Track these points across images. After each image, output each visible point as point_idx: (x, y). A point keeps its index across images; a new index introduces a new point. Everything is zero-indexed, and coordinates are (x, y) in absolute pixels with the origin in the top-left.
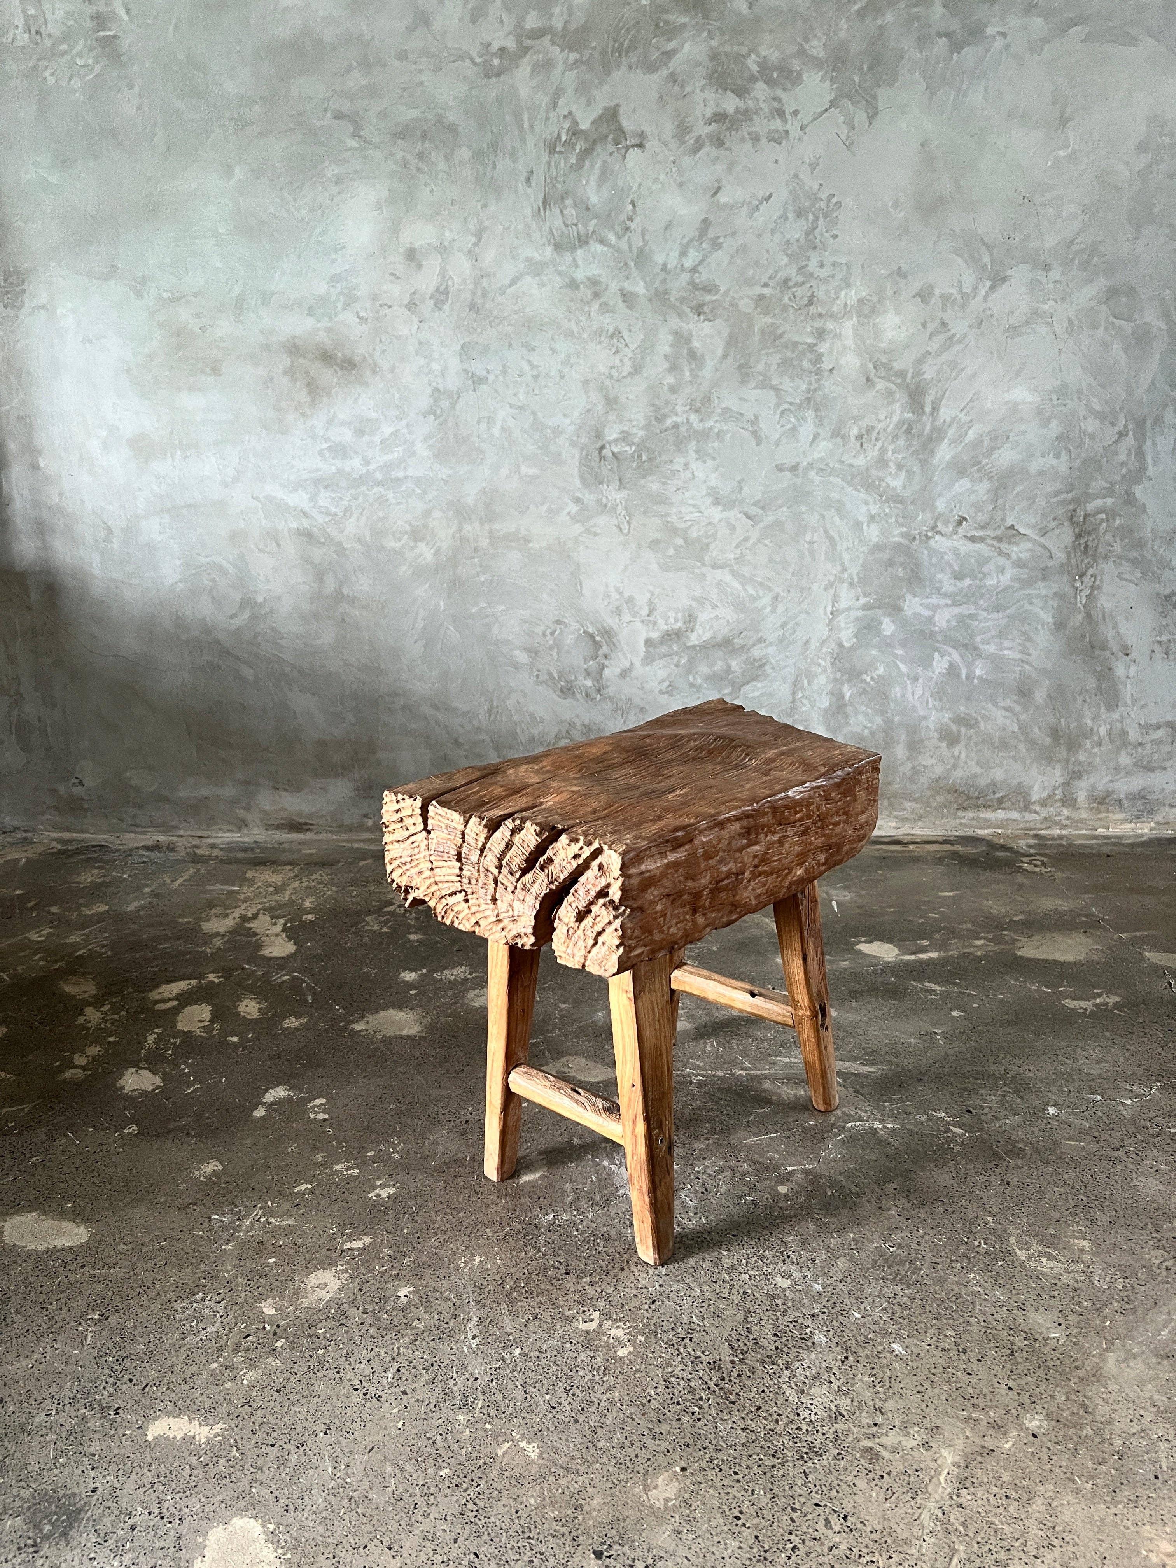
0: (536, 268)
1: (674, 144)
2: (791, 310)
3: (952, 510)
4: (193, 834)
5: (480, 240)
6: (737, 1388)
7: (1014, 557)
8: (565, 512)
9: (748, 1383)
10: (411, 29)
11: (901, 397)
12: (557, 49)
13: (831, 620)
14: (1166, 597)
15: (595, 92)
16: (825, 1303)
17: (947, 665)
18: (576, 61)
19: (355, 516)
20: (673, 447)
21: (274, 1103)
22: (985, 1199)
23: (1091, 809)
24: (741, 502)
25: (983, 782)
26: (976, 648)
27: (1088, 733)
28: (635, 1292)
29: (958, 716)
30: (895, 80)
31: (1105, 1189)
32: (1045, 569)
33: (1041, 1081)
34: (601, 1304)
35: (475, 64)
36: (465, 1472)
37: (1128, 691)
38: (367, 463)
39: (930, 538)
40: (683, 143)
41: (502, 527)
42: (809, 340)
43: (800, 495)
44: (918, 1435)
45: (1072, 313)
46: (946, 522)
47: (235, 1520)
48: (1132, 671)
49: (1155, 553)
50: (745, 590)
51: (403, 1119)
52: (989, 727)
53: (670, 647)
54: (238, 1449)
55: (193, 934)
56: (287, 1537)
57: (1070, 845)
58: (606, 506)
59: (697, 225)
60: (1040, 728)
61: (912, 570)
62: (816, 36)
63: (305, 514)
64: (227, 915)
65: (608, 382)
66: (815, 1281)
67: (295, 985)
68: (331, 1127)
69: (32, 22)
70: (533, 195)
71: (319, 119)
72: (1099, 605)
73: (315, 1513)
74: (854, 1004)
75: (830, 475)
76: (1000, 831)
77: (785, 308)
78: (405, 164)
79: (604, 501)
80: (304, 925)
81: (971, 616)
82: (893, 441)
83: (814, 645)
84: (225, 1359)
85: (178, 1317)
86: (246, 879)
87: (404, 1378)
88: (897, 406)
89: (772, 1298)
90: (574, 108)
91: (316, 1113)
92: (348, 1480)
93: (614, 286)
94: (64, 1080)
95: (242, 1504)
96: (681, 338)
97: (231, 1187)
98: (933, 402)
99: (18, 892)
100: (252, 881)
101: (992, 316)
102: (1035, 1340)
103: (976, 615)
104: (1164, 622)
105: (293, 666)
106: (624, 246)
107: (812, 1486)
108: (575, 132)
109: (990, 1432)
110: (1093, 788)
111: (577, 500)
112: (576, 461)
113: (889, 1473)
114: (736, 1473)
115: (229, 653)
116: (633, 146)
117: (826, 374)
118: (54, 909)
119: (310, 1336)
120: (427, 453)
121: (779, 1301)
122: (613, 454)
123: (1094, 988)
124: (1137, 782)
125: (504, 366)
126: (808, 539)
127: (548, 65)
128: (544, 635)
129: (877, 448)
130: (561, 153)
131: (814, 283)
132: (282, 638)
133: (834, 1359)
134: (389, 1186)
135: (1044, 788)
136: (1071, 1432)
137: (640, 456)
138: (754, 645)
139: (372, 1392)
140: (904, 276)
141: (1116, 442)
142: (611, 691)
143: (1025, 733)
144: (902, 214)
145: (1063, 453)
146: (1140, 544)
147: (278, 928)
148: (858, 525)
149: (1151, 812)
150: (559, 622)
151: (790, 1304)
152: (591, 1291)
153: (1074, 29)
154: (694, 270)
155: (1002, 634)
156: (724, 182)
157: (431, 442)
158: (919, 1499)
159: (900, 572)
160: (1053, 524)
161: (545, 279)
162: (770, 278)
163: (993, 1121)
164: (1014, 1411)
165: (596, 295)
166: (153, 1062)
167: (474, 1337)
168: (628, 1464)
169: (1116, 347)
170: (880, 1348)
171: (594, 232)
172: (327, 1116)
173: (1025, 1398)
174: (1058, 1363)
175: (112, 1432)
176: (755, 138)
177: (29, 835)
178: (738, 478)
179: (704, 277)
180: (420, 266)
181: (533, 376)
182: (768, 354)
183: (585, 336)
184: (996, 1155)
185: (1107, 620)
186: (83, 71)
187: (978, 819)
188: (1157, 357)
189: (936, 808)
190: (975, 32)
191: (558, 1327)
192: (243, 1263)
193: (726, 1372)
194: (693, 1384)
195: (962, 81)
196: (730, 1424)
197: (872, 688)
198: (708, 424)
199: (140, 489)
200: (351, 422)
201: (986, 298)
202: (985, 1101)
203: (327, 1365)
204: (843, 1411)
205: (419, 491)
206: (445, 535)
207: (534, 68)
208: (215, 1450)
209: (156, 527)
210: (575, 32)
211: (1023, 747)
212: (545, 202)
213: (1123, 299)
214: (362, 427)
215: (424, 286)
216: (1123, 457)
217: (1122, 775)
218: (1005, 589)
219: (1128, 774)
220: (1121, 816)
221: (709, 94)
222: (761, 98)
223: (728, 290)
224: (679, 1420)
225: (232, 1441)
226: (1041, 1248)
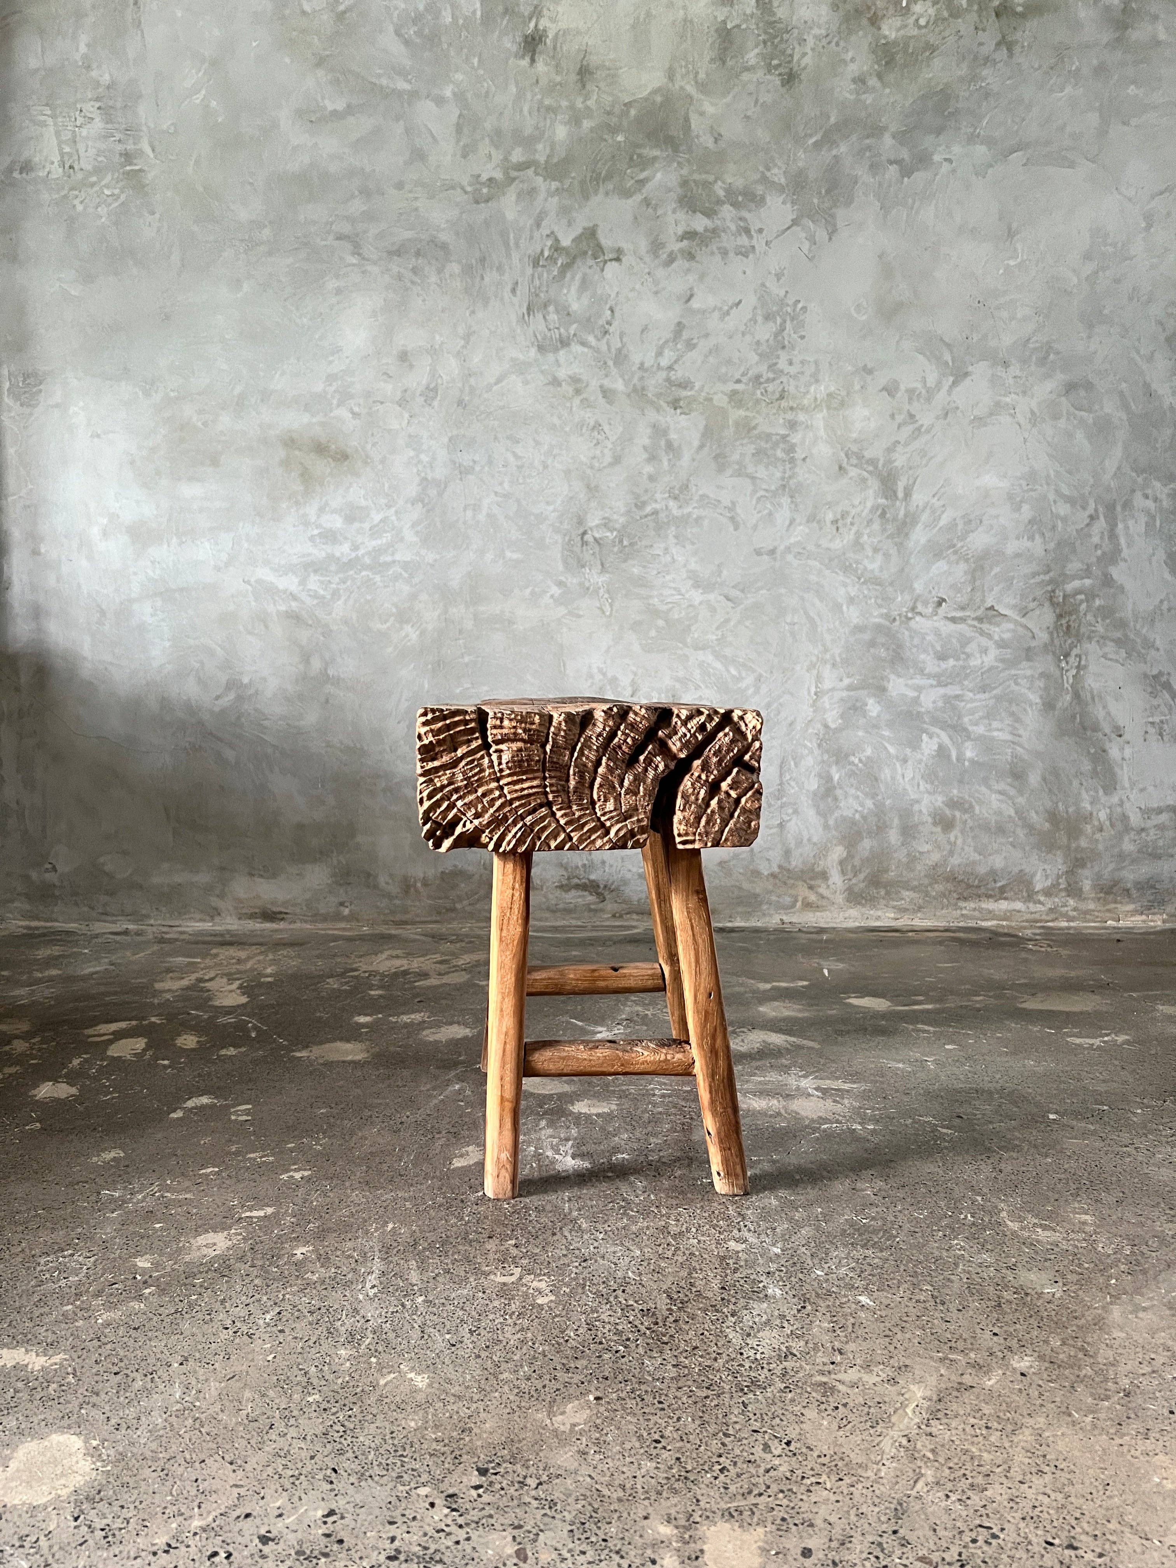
0: (520, 368)
1: (647, 259)
2: (763, 404)
3: (930, 592)
4: (164, 923)
5: (468, 343)
6: (672, 1331)
7: (996, 637)
8: (548, 595)
9: (686, 1327)
10: (408, 163)
11: (874, 484)
12: (540, 179)
13: (815, 701)
14: (1154, 677)
15: (575, 215)
16: (783, 1262)
17: (936, 747)
18: (557, 189)
19: (343, 599)
20: (653, 533)
21: (196, 1108)
22: (974, 1183)
23: (1099, 899)
24: (721, 585)
25: (982, 870)
26: (965, 729)
27: (1088, 818)
28: (565, 1252)
29: (951, 799)
30: (851, 203)
31: (1111, 1176)
32: (1029, 649)
33: (1041, 1095)
34: (525, 1262)
35: (466, 192)
36: (338, 1397)
37: (1124, 775)
38: (355, 548)
39: (911, 619)
40: (656, 257)
41: (487, 609)
42: (783, 432)
43: (779, 578)
44: (880, 1373)
45: (1034, 404)
46: (926, 603)
47: (54, 1436)
48: (1128, 752)
49: (1138, 633)
50: (728, 671)
51: (332, 1120)
52: (984, 811)
54: (75, 1376)
55: (143, 990)
56: (112, 1452)
57: (1078, 934)
58: (588, 589)
59: (672, 327)
60: (1037, 813)
61: (894, 650)
62: (776, 165)
63: (295, 598)
64: (183, 978)
65: (589, 471)
66: (774, 1245)
67: (241, 1026)
68: (251, 1125)
69: (66, 158)
70: (519, 304)
71: (322, 240)
72: (1087, 686)
73: (150, 1431)
75: (808, 558)
76: (1004, 923)
77: (758, 401)
78: (400, 277)
79: (587, 584)
80: (261, 985)
81: (957, 697)
82: (868, 526)
83: (799, 726)
84: (82, 1302)
85: (39, 1269)
86: (210, 954)
87: (284, 1319)
88: (871, 492)
89: (723, 1258)
90: (556, 229)
91: (239, 1115)
92: (198, 1404)
93: (594, 384)
95: (66, 1422)
96: (659, 431)
97: (129, 1169)
98: (905, 488)
100: (216, 955)
102: (1027, 1294)
103: (962, 696)
104: (1155, 702)
105: (275, 747)
107: (751, 1415)
108: (557, 248)
109: (970, 1371)
110: (1099, 876)
111: (560, 584)
112: (559, 546)
114: (660, 1402)
115: (211, 734)
116: (611, 260)
117: (799, 462)
119: (185, 1284)
120: (415, 539)
121: (731, 1261)
122: (595, 539)
123: (1102, 1029)
124: (1145, 870)
125: (490, 456)
126: (788, 620)
127: (532, 192)
129: (853, 532)
130: (544, 266)
131: (784, 379)
132: (266, 719)
133: (788, 1307)
134: (304, 1170)
135: (1047, 877)
136: (1067, 1372)
137: (621, 541)
140: (870, 372)
141: (1088, 525)
143: (1022, 818)
144: (864, 318)
145: (1037, 536)
146: (1122, 624)
147: (234, 987)
148: (837, 607)
149: (1162, 903)
151: (742, 1263)
152: (514, 1252)
153: (1015, 155)
154: (670, 368)
155: (990, 715)
156: (696, 289)
157: (419, 528)
158: (879, 1429)
159: (883, 653)
160: (1032, 605)
161: (529, 377)
162: (743, 375)
163: (986, 1124)
164: (999, 1354)
165: (578, 392)
166: (73, 1077)
167: (373, 1287)
168: (533, 1393)
169: (1080, 435)
170: (845, 1300)
171: (575, 335)
172: (249, 1118)
173: (1014, 1343)
174: (1053, 1313)
176: (724, 253)
178: (717, 563)
179: (680, 374)
180: (411, 366)
181: (517, 467)
182: (742, 445)
183: (567, 429)
184: (988, 1149)
185: (1096, 699)
186: (110, 200)
187: (980, 910)
188: (1120, 444)
189: (934, 898)
190: (923, 160)
191: (472, 1279)
192: (125, 1227)
193: (660, 1318)
194: (620, 1327)
195: (914, 203)
196: (660, 1360)
197: (861, 770)
198: (686, 510)
199: (135, 574)
200: (341, 510)
201: (949, 392)
202: (978, 1109)
203: (198, 1308)
204: (795, 1352)
205: (406, 575)
206: (431, 617)
207: (519, 195)
208: (46, 1377)
209: (148, 610)
210: (556, 165)
211: (1021, 833)
212: (529, 309)
213: (1082, 393)
214: (353, 515)
215: (415, 384)
216: (1096, 540)
217: (1126, 863)
218: (991, 669)
219: (1133, 861)
220: (1131, 907)
221: (681, 215)
222: (728, 218)
223: (703, 386)
224: (600, 1357)
225: (70, 1370)
226: (1036, 1221)
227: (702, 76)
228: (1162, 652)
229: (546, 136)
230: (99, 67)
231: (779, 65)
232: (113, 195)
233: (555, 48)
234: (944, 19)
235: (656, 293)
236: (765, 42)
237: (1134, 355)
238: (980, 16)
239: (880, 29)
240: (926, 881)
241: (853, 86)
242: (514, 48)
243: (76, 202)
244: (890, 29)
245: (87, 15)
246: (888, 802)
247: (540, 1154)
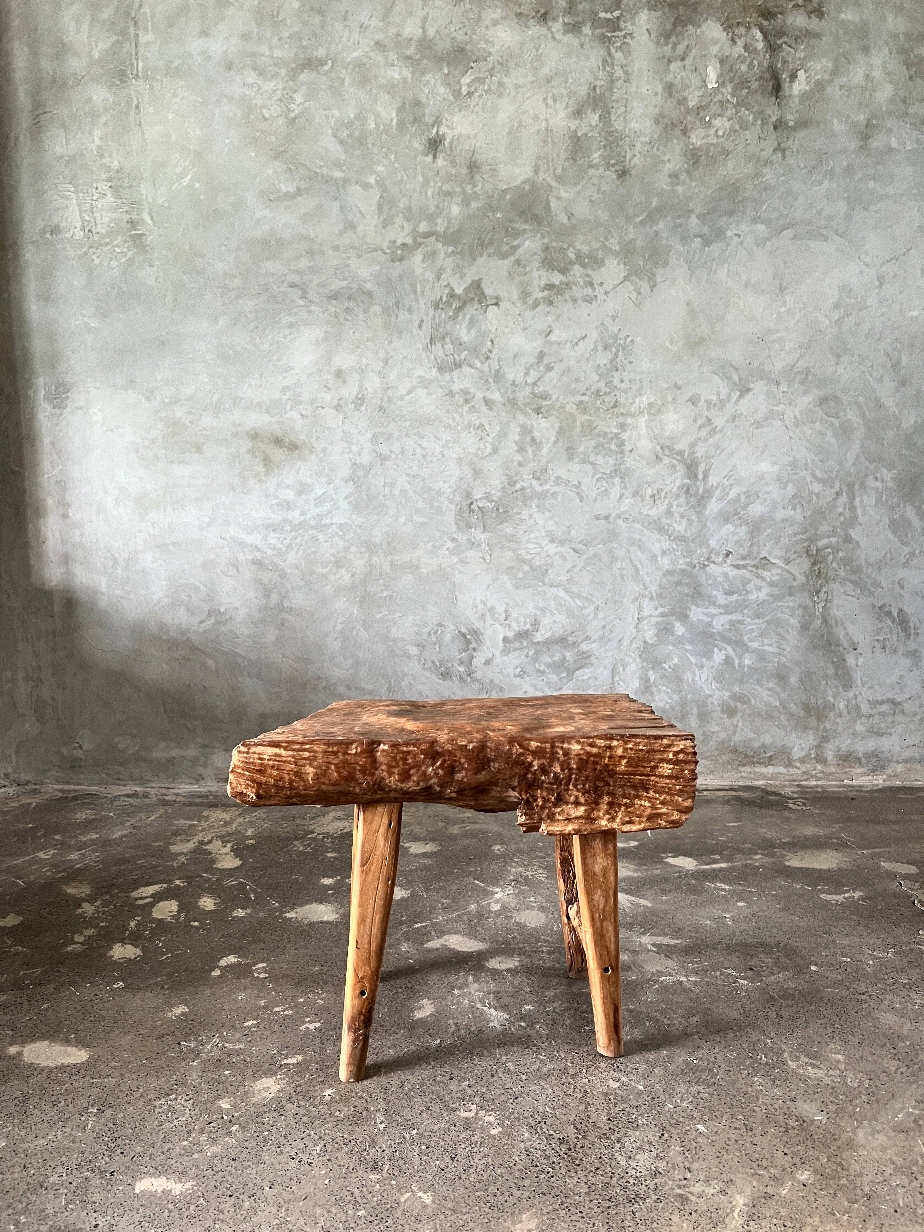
0: (425, 383)
1: (518, 304)
2: (602, 411)
3: (721, 546)
4: (163, 785)
5: (386, 364)
6: (581, 1156)
7: (768, 579)
8: (445, 548)
9: (589, 1152)
10: (342, 232)
11: (681, 470)
12: (440, 245)
13: (637, 624)
14: (880, 607)
15: (465, 271)
16: (645, 1097)
17: (724, 657)
18: (453, 252)
19: (294, 550)
20: (521, 504)
21: (228, 966)
22: (765, 1028)
23: (838, 765)
24: (570, 541)
25: (756, 745)
26: (745, 645)
27: (831, 707)
28: (503, 1091)
29: (735, 695)
30: (667, 264)
31: (854, 1021)
32: (790, 588)
33: (805, 948)
34: (477, 1099)
35: (385, 253)
36: (377, 1212)
37: (858, 676)
38: (304, 514)
40: (525, 303)
41: (399, 558)
42: (615, 431)
43: (613, 536)
44: (717, 1186)
45: (797, 413)
46: (718, 555)
48: (861, 660)
49: (869, 577)
50: (575, 602)
51: (325, 977)
52: (758, 703)
53: (521, 643)
54: (204, 1199)
55: (164, 853)
57: (825, 791)
58: (474, 543)
59: (536, 355)
60: (795, 704)
61: (695, 589)
62: (612, 237)
63: (258, 549)
64: (189, 841)
65: (475, 459)
66: (638, 1083)
67: (241, 887)
68: (270, 982)
69: (86, 224)
70: (423, 336)
71: (279, 287)
72: (832, 614)
74: (664, 898)
75: (633, 522)
76: (771, 782)
77: (598, 409)
78: (336, 316)
79: (473, 540)
80: (247, 847)
81: (740, 622)
82: (676, 499)
83: (625, 642)
84: (193, 1138)
85: (157, 1111)
86: (203, 817)
87: (329, 1150)
88: (679, 475)
89: (606, 1094)
90: (451, 282)
91: (259, 973)
92: (288, 1219)
93: (479, 395)
94: (67, 953)
96: (526, 430)
97: (195, 1023)
98: (704, 472)
99: (30, 825)
100: (207, 818)
101: (742, 414)
102: (804, 1121)
103: (743, 621)
104: (880, 626)
105: (244, 658)
106: (486, 369)
107: (638, 1221)
108: (452, 295)
109: (771, 1183)
110: (839, 749)
111: (454, 540)
112: (453, 513)
113: (696, 1211)
114: (581, 1212)
115: (197, 648)
116: (492, 305)
117: (627, 453)
118: (57, 837)
119: (257, 1123)
120: (347, 507)
121: (612, 1097)
122: (479, 508)
123: (844, 886)
124: (871, 744)
125: (402, 448)
126: (619, 566)
127: (434, 254)
128: (429, 634)
129: (666, 503)
130: (442, 309)
131: (617, 393)
132: (238, 638)
133: (652, 1135)
134: (315, 1022)
135: (802, 749)
136: (831, 1182)
137: (498, 509)
138: (582, 642)
139: (305, 1159)
140: (679, 388)
141: (834, 499)
142: (478, 675)
143: (784, 707)
144: (676, 348)
145: (798, 507)
146: (858, 570)
147: (227, 849)
148: (655, 557)
149: (883, 767)
150: (440, 625)
151: (619, 1099)
152: (469, 1091)
153: (786, 232)
154: (535, 384)
155: (762, 635)
156: (553, 327)
157: (350, 500)
158: (718, 1229)
159: (686, 590)
160: (794, 556)
161: (431, 390)
162: (587, 390)
163: (769, 976)
164: (789, 1169)
165: (467, 401)
166: (134, 939)
167: (382, 1122)
168: (499, 1206)
169: (829, 435)
170: (688, 1128)
171: (465, 359)
172: (267, 975)
173: (797, 1160)
174: (821, 1136)
175: (109, 1188)
176: (574, 300)
177: (38, 787)
178: (567, 525)
179: (541, 388)
180: (345, 381)
181: (423, 455)
182: (586, 440)
184: (772, 998)
185: (839, 624)
186: (119, 256)
187: (755, 773)
188: (858, 442)
189: (723, 765)
190: (719, 234)
191: (445, 1115)
192: (205, 1074)
193: (572, 1144)
194: (547, 1153)
195: (712, 265)
196: (576, 1179)
197: (670, 674)
198: (545, 488)
199: (140, 532)
200: (293, 486)
201: (737, 403)
202: (763, 962)
203: (270, 1142)
204: (660, 1170)
205: (340, 533)
206: (359, 563)
207: (424, 256)
208: (187, 1200)
209: (150, 559)
210: (452, 234)
211: (784, 718)
212: (431, 340)
213: (832, 404)
214: (302, 489)
215: (347, 395)
216: (840, 510)
217: (859, 739)
218: (763, 602)
219: (864, 738)
220: (861, 770)
221: (543, 272)
222: (578, 275)
223: (558, 399)
224: (537, 1177)
225: (200, 1194)
226: (807, 1060)
227: (559, 171)
228: (885, 589)
229: (445, 212)
230: (110, 156)
231: (616, 164)
232: (122, 252)
233: (451, 148)
234: (736, 131)
235: (524, 329)
236: (605, 147)
237: (868, 377)
238: (762, 129)
239: (689, 137)
240: (716, 753)
241: (669, 180)
242: (421, 148)
243: (94, 257)
244: (697, 138)
245: (99, 116)
246: (689, 696)
247: (473, 1007)
